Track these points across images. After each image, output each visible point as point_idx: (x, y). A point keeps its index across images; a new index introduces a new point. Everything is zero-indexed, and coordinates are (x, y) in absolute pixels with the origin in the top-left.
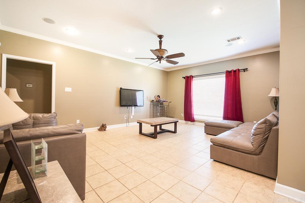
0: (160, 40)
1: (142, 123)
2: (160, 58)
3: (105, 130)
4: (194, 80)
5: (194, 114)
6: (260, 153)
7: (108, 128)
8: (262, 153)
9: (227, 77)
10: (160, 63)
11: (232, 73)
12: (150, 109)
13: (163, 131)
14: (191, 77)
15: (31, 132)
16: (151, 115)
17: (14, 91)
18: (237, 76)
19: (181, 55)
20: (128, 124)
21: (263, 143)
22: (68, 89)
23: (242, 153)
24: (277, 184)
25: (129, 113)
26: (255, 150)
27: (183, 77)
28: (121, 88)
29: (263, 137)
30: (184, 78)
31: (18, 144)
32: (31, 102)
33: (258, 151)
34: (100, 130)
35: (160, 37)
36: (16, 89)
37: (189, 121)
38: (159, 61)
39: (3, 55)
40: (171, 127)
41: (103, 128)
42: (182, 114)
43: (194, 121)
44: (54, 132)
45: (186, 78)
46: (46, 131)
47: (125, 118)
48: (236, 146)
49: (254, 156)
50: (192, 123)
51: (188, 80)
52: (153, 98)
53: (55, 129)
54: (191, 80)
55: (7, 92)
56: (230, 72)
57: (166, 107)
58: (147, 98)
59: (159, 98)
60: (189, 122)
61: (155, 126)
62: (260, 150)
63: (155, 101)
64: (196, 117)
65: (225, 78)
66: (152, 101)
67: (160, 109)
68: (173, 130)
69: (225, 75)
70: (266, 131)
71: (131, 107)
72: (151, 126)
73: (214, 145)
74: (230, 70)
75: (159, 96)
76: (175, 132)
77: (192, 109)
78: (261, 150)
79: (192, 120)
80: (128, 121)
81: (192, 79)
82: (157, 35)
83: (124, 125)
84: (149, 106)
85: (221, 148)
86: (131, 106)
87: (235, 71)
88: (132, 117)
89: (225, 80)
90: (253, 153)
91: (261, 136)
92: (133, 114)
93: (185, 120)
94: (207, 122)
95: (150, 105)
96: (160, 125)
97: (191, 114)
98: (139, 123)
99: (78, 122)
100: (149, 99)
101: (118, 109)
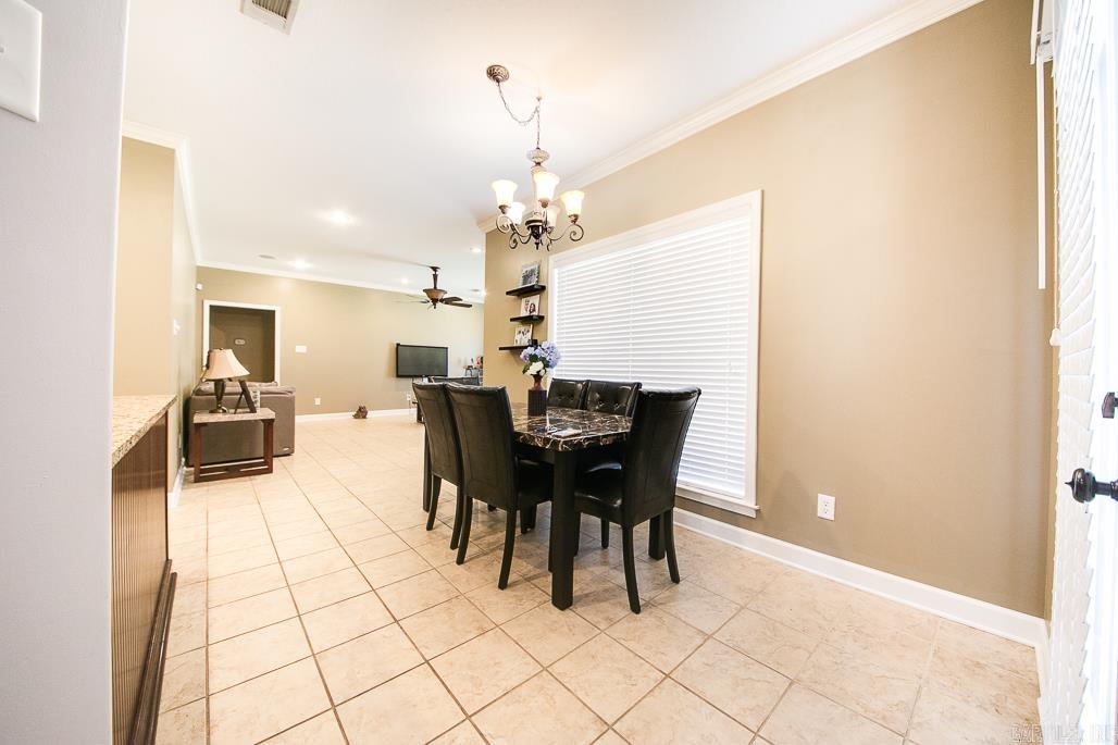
0: (433, 272)
2: (435, 301)
3: (364, 417)
7: (371, 413)
10: (435, 307)
20: (412, 409)
22: (301, 349)
28: (398, 345)
34: (356, 416)
35: (435, 269)
38: (433, 306)
39: (205, 300)
41: (361, 413)
63: (474, 367)
75: (481, 358)
83: (405, 412)
86: (421, 377)
99: (318, 401)
100: (463, 365)
101: (395, 381)
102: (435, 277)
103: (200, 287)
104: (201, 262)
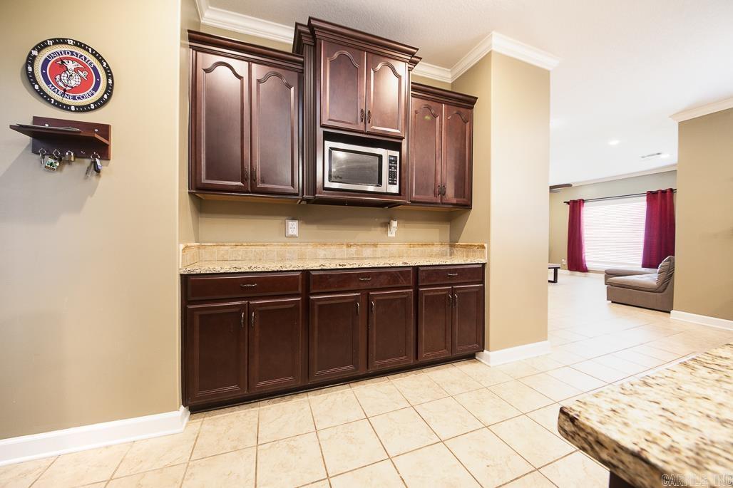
4: (587, 207)
5: (586, 259)
6: (663, 291)
8: (666, 291)
9: (649, 200)
11: (659, 195)
14: (581, 201)
18: (668, 198)
21: (669, 280)
26: (659, 288)
27: (565, 202)
29: (668, 273)
30: (568, 203)
33: (661, 289)
37: (576, 271)
42: (563, 260)
43: (587, 272)
45: (571, 204)
49: (657, 294)
50: (583, 274)
51: (576, 207)
54: (582, 208)
56: (656, 193)
60: (577, 273)
62: (664, 287)
64: (589, 265)
65: (646, 203)
68: (552, 279)
69: (645, 198)
70: (671, 268)
74: (654, 189)
76: (555, 281)
79: (584, 270)
87: (664, 192)
89: (645, 206)
90: (656, 291)
93: (569, 270)
94: (608, 270)
97: (582, 260)
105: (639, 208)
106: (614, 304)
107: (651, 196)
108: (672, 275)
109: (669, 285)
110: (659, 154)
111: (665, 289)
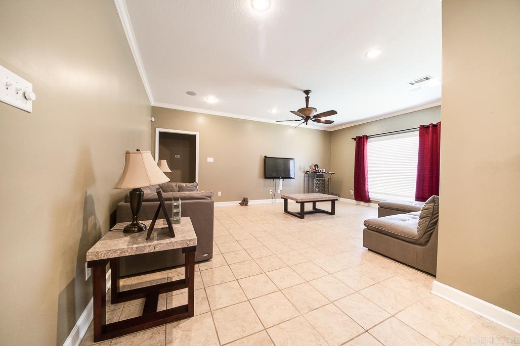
0: (306, 96)
1: (288, 200)
2: (307, 119)
3: (246, 205)
4: (370, 142)
5: (369, 191)
6: (426, 243)
7: (250, 202)
8: (429, 244)
9: (421, 136)
10: (307, 124)
11: (430, 129)
12: (304, 181)
13: (316, 211)
14: (365, 138)
15: (173, 195)
16: (306, 190)
17: (164, 162)
18: (439, 132)
19: (333, 113)
20: (274, 200)
21: (431, 230)
22: (210, 160)
23: (403, 242)
24: (435, 282)
25: (276, 187)
26: (420, 238)
27: (352, 139)
28: (265, 157)
29: (431, 220)
30: (355, 139)
31: (165, 202)
32: (178, 173)
33: (423, 240)
34: (242, 204)
35: (307, 92)
36: (166, 161)
37: (361, 201)
38: (306, 123)
39: (156, 129)
40: (327, 207)
41: (245, 202)
42: (351, 191)
43: (370, 202)
44: (189, 196)
45: (357, 140)
46: (184, 195)
47: (271, 193)
48: (395, 231)
49: (418, 247)
50: (366, 204)
51: (361, 142)
52: (307, 169)
53: (190, 194)
55: (159, 165)
56: (428, 127)
57: (327, 180)
58: (300, 168)
59: (318, 167)
60: (362, 203)
61: (302, 204)
62: (426, 238)
63: (310, 172)
65: (419, 137)
66: (307, 172)
67: (317, 183)
68: (330, 211)
69: (418, 133)
70: (434, 213)
71: (277, 180)
72: (297, 202)
73: (368, 229)
74: (426, 124)
75: (316, 165)
76: (333, 213)
77: (366, 184)
78: (427, 240)
79: (367, 200)
80: (274, 196)
81: (365, 141)
82: (302, 90)
83: (269, 201)
84: (302, 179)
85: (377, 233)
86: (278, 178)
87: (435, 126)
88: (279, 192)
89: (418, 141)
90: (417, 243)
91: (428, 219)
92: (281, 188)
93: (355, 200)
94: (382, 203)
95: (305, 177)
96: (314, 202)
97: (365, 191)
98: (283, 198)
99: (220, 194)
100: (302, 170)
101: (262, 181)
102: (307, 99)
103: (153, 119)
104: (153, 103)
105: (412, 142)
106: (371, 253)
107: (424, 130)
108: (436, 223)
109: (433, 234)
110: (427, 79)
111: (428, 241)
